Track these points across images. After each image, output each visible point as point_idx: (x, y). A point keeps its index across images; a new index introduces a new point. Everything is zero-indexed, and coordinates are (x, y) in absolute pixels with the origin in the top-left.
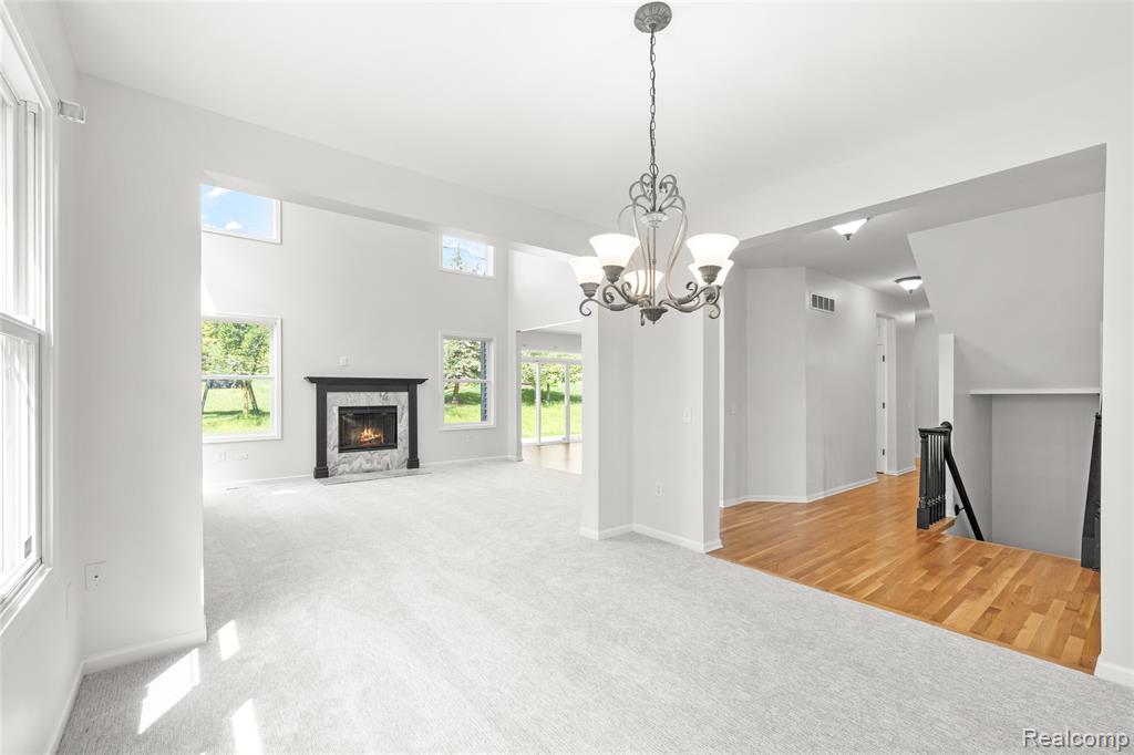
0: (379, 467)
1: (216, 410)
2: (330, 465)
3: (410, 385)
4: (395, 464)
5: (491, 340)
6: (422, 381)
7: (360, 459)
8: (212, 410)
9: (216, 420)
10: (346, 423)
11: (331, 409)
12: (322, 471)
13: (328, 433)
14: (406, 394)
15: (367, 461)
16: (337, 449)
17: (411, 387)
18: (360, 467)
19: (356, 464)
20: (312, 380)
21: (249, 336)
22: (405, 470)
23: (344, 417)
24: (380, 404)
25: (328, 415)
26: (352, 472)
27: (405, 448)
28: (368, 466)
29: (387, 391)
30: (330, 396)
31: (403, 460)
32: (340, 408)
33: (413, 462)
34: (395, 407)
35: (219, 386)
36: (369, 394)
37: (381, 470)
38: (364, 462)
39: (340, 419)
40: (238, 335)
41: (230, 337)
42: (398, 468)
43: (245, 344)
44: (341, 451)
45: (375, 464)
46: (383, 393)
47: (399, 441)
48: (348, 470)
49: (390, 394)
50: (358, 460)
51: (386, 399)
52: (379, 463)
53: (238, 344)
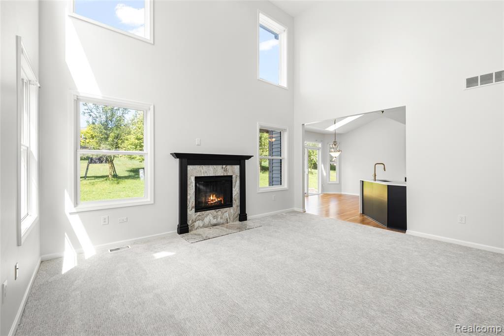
0: (222, 221)
1: (93, 175)
2: (189, 223)
3: (240, 160)
4: (232, 218)
5: (285, 130)
6: (249, 157)
7: (209, 216)
8: (91, 176)
9: (93, 181)
10: (199, 189)
11: (190, 179)
12: (184, 228)
13: (188, 197)
14: (238, 166)
15: (214, 217)
16: (194, 210)
17: (242, 161)
18: (210, 222)
19: (207, 220)
20: (177, 155)
21: (112, 135)
22: (238, 223)
23: (198, 185)
24: (222, 175)
25: (188, 183)
26: (204, 226)
27: (238, 206)
28: (214, 221)
29: (227, 164)
30: (190, 168)
31: (236, 215)
32: (196, 177)
33: (243, 217)
34: (232, 176)
35: (95, 162)
36: (215, 166)
37: (223, 224)
38: (211, 218)
39: (196, 186)
40: (106, 134)
41: (102, 135)
42: (233, 221)
43: (110, 139)
44: (196, 211)
45: (219, 219)
46: (224, 166)
47: (234, 201)
48: (201, 225)
49: (229, 167)
50: (208, 217)
51: (226, 170)
52: (221, 218)
53: (106, 139)
